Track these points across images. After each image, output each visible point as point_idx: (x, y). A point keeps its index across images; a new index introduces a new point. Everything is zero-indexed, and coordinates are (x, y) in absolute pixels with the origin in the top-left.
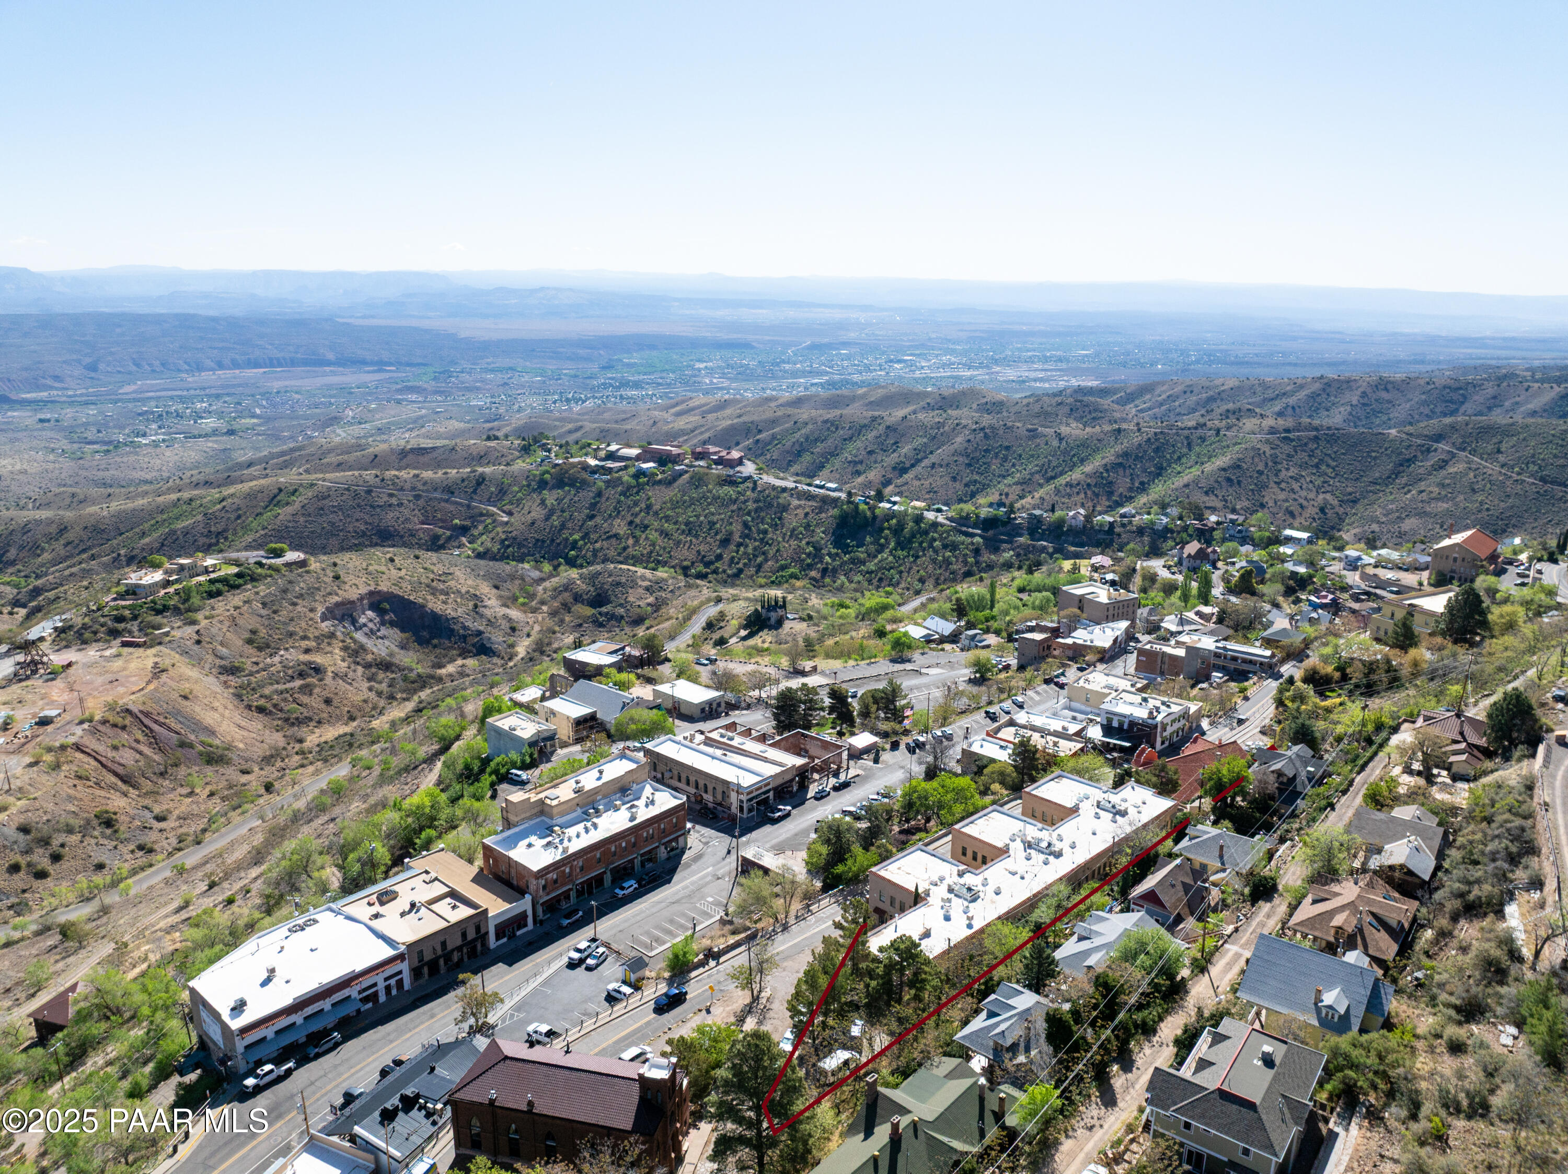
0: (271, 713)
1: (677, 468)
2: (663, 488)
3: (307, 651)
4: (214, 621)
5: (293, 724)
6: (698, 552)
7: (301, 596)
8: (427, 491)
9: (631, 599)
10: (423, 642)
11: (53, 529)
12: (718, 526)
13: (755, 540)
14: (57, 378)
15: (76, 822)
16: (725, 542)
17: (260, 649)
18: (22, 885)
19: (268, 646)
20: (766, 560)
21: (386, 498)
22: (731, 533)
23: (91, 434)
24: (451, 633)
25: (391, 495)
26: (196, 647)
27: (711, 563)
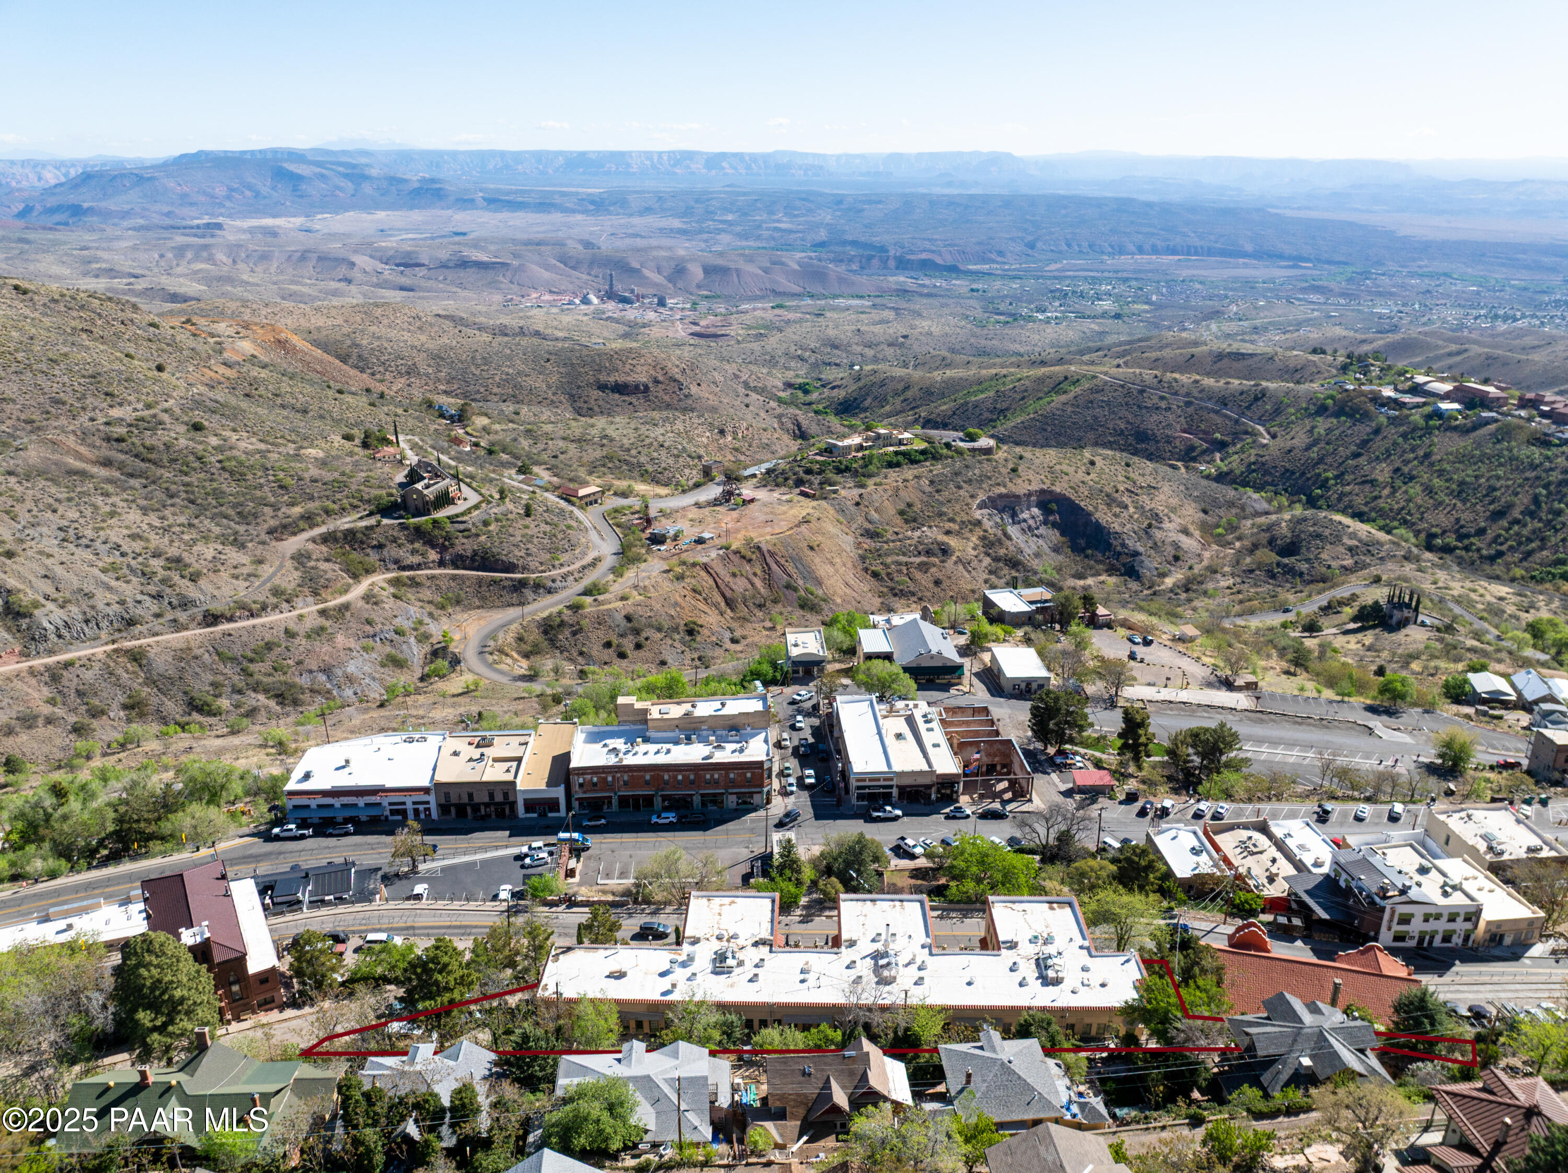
0: (882, 579)
1: (1484, 414)
2: (1455, 436)
3: (948, 533)
4: (880, 489)
5: (895, 595)
6: (1458, 520)
7: (969, 482)
8: (1201, 399)
9: (1324, 556)
10: (1077, 549)
11: (900, 386)
12: (1498, 493)
13: (1540, 520)
14: (1001, 253)
15: (666, 625)
16: (1498, 515)
17: (907, 521)
18: (606, 659)
19: (915, 520)
20: (1542, 548)
21: (1155, 400)
22: (1510, 506)
23: (1002, 307)
24: (1109, 546)
25: (1162, 398)
26: (853, 509)
27: (1467, 536)
